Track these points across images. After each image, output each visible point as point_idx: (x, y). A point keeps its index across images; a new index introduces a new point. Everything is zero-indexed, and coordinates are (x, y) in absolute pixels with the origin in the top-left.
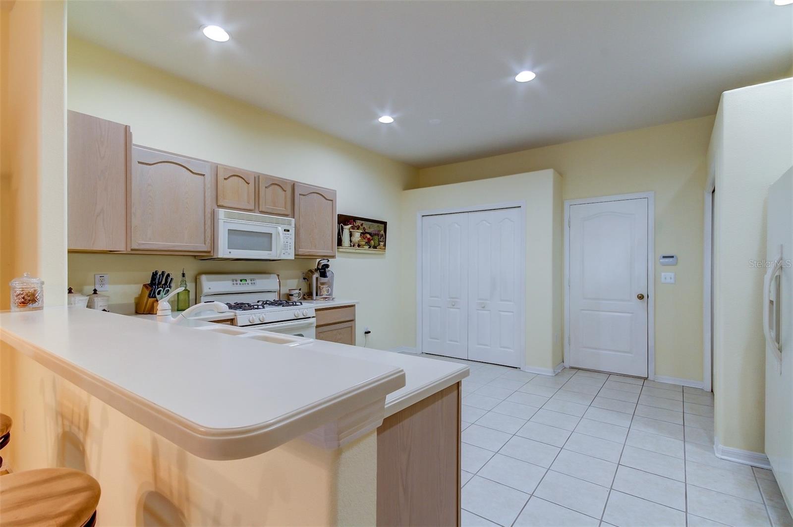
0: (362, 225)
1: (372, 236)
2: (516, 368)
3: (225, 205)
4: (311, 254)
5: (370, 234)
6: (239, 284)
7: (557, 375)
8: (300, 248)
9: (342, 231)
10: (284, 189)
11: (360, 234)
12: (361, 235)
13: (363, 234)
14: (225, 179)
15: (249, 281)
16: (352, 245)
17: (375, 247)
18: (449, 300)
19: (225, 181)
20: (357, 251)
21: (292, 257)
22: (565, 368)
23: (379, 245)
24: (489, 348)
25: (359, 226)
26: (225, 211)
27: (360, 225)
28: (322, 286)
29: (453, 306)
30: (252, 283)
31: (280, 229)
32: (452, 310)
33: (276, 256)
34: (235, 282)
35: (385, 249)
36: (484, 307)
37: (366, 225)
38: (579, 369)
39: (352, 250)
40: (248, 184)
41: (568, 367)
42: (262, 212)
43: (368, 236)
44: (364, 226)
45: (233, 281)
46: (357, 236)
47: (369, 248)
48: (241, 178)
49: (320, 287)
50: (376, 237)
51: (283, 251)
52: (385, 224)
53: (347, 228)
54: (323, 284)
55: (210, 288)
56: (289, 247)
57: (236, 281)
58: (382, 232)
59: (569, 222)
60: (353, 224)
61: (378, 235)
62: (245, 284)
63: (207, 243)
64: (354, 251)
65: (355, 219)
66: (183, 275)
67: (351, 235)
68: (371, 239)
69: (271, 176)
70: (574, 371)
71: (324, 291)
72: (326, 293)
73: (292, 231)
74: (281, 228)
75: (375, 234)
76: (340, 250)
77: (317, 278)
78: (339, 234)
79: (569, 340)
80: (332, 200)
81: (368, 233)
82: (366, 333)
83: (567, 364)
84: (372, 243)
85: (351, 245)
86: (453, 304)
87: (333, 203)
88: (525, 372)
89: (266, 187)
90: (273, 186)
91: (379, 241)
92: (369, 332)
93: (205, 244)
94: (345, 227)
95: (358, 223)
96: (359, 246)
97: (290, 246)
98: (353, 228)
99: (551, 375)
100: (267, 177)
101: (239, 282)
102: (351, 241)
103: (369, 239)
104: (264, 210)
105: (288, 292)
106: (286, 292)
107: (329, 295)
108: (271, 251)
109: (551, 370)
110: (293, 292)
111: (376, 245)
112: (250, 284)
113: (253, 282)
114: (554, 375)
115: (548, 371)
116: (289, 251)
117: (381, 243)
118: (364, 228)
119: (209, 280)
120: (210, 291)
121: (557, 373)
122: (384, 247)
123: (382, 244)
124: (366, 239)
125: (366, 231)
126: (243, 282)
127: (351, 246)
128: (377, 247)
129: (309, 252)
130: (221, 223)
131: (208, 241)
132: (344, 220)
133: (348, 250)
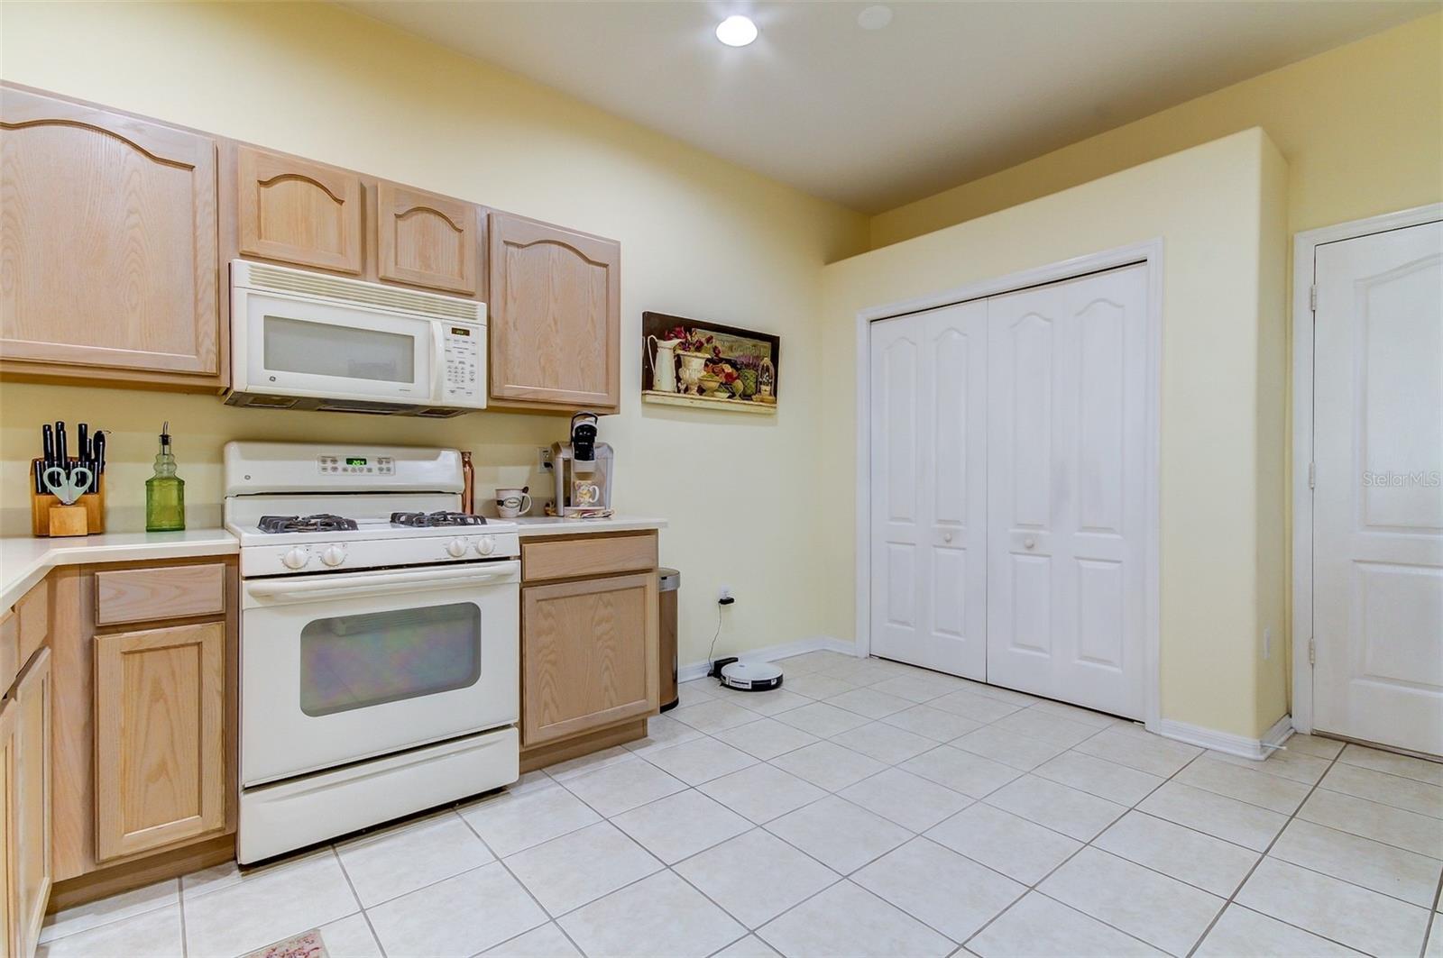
0: (709, 340)
1: (737, 370)
2: (1132, 721)
3: (262, 253)
4: (541, 397)
5: (733, 364)
6: (340, 469)
7: (1269, 757)
8: (507, 380)
9: (655, 351)
10: (458, 226)
11: (703, 361)
12: (706, 365)
13: (713, 363)
14: (261, 183)
15: (372, 464)
16: (683, 387)
17: (746, 396)
18: (938, 526)
19: (262, 189)
20: (697, 404)
21: (480, 401)
22: (1296, 733)
23: (758, 391)
24: (1047, 656)
25: (702, 344)
26: (252, 266)
27: (703, 340)
28: (578, 482)
29: (948, 541)
30: (381, 469)
31: (440, 328)
32: (941, 551)
33: (428, 398)
34: (329, 465)
35: (775, 402)
36: (1031, 547)
37: (720, 341)
38: (1348, 742)
39: (682, 400)
40: (341, 202)
41: (1308, 731)
42: (385, 280)
43: (728, 369)
44: (715, 343)
45: (324, 461)
46: (695, 366)
47: (729, 397)
48: (322, 187)
49: (574, 483)
50: (750, 374)
51: (451, 385)
52: (774, 342)
53: (667, 349)
54: (584, 476)
55: (248, 477)
56: (467, 376)
57: (334, 461)
58: (767, 361)
59: (1312, 297)
60: (686, 337)
61: (755, 367)
62: (361, 470)
63: (203, 351)
64: (687, 403)
65: (689, 326)
66: (165, 440)
67: (679, 363)
68: (735, 374)
69: (418, 190)
70: (1332, 750)
71: (585, 494)
72: (587, 498)
73: (479, 335)
74: (443, 324)
75: (748, 366)
76: (648, 399)
77: (567, 463)
78: (646, 360)
79: (1311, 649)
80: (605, 266)
81: (728, 361)
82: (723, 602)
83: (1302, 722)
84: (739, 384)
85: (678, 387)
86: (948, 537)
87: (607, 271)
88: (1160, 735)
89: (398, 216)
90: (421, 216)
91: (758, 383)
92: (731, 601)
93: (197, 352)
94: (661, 343)
95: (700, 335)
96: (701, 391)
97: (471, 372)
98: (685, 346)
99: (1251, 756)
100: (400, 191)
101: (342, 464)
102: (678, 379)
103: (729, 376)
104: (391, 274)
105: (493, 496)
106: (492, 498)
107: (593, 505)
108: (412, 382)
109: (1253, 742)
110: (504, 496)
111: (749, 392)
112: (375, 471)
113: (384, 466)
114: (1262, 757)
115: (1242, 743)
116: (468, 385)
117: (763, 387)
118: (715, 348)
119: (246, 457)
120: (248, 483)
121: (1270, 751)
122: (772, 398)
123: (766, 389)
124: (723, 375)
125: (721, 356)
126: (356, 465)
127: (679, 391)
128: (753, 397)
129: (535, 391)
130: (239, 297)
131: (209, 344)
132: (658, 327)
133: (669, 401)
